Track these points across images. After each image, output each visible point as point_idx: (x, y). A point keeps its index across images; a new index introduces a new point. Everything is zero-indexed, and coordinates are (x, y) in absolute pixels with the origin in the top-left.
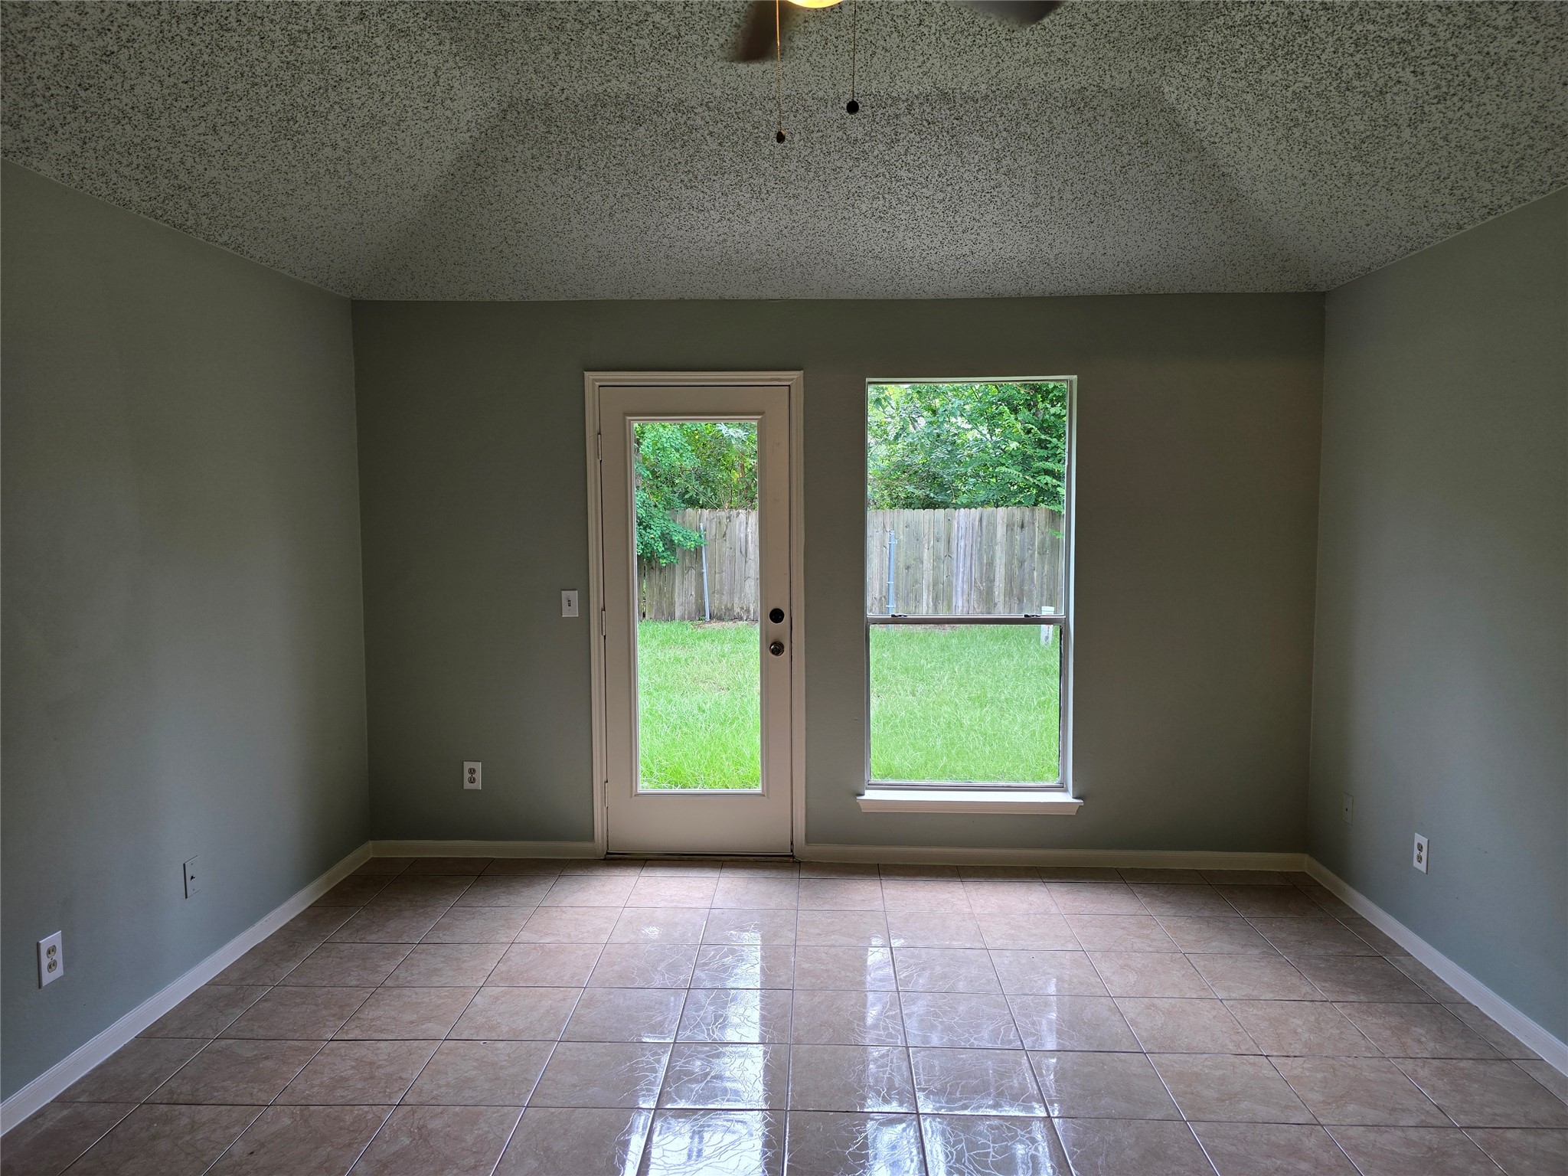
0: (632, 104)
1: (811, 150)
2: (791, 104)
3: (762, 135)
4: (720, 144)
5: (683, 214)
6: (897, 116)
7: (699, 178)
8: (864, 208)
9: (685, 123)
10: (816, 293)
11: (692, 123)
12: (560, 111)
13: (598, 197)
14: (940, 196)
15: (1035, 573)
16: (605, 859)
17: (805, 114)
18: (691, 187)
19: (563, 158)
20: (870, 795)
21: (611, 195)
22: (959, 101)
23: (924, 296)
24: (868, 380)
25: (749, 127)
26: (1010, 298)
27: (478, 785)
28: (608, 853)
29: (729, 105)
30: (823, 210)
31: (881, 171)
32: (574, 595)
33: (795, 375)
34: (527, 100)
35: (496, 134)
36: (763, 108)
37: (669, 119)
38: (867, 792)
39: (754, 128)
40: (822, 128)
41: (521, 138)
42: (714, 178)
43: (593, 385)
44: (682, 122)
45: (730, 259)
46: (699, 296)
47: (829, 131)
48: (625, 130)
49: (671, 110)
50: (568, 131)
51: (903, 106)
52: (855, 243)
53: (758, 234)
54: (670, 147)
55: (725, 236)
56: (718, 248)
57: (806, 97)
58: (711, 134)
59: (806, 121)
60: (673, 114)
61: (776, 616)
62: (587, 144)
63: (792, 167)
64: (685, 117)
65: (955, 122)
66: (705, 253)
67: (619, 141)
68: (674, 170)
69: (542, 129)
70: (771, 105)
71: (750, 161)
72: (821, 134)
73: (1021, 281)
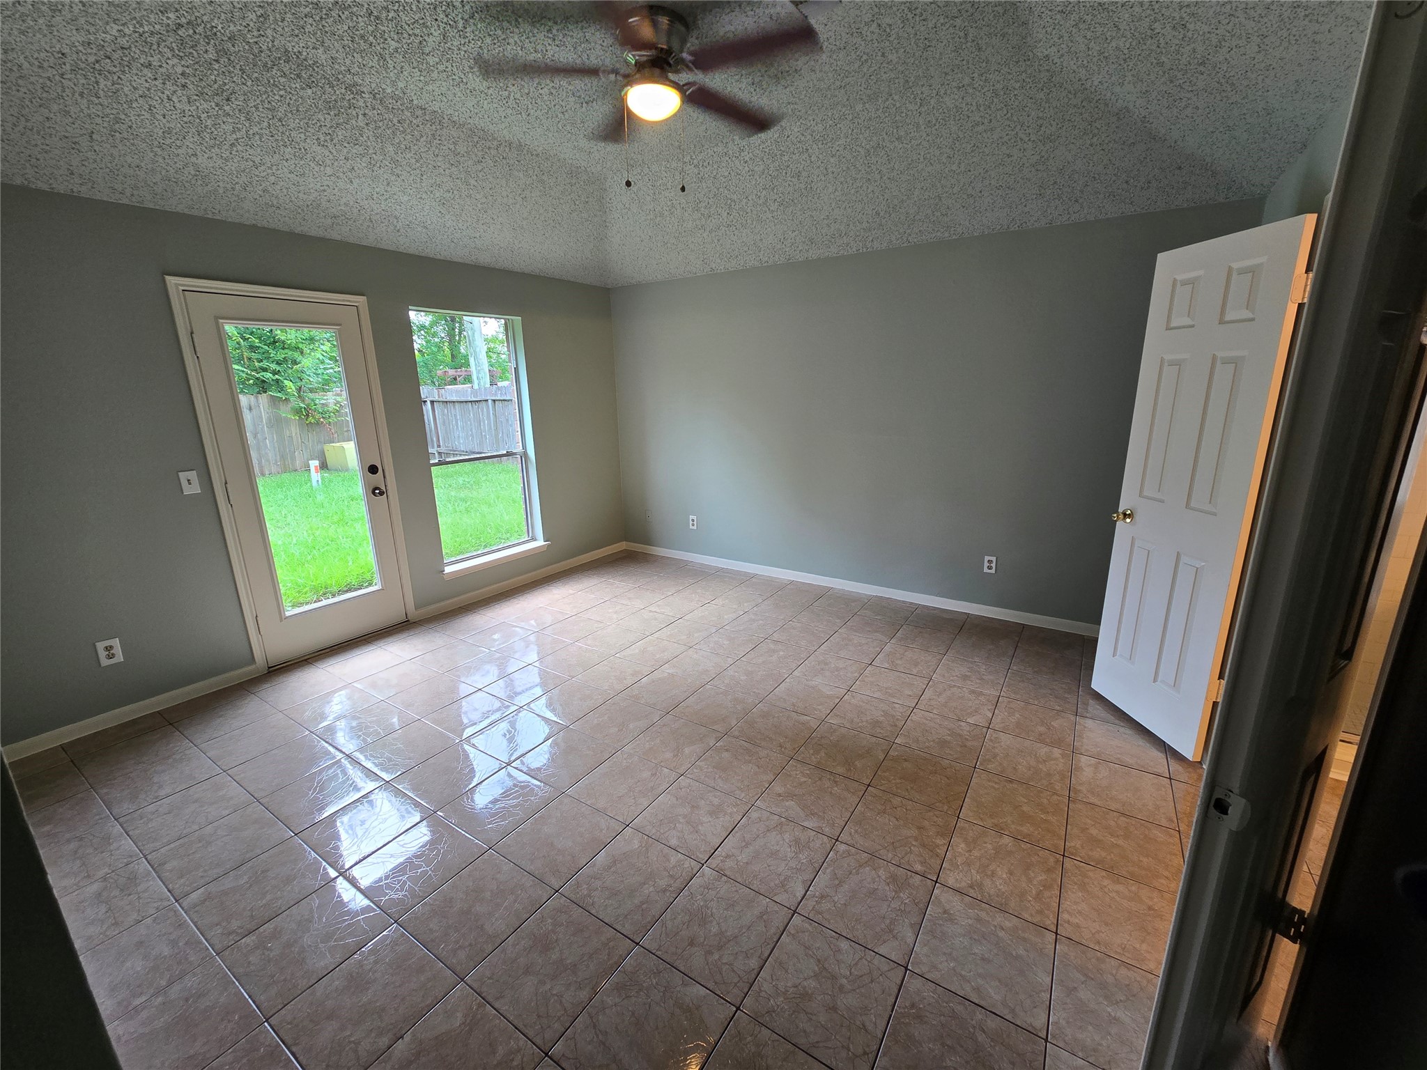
0: (314, 70)
1: (427, 149)
2: (433, 117)
3: (401, 129)
4: (367, 124)
5: (302, 163)
6: (489, 148)
7: (334, 142)
8: (437, 195)
9: (349, 100)
10: (370, 241)
11: (354, 102)
12: (241, 49)
13: (229, 128)
14: (484, 200)
15: (267, 441)
16: (269, 672)
17: (438, 127)
18: (323, 146)
19: (216, 86)
20: (448, 570)
21: (244, 130)
22: (525, 152)
23: (438, 257)
24: (410, 307)
25: (395, 120)
26: (484, 267)
27: (119, 657)
28: (269, 668)
29: (391, 101)
30: (411, 189)
31: (462, 176)
32: (193, 475)
33: (361, 300)
34: (213, 27)
35: (154, 40)
36: (413, 114)
37: (337, 92)
38: (446, 568)
39: (399, 122)
40: (443, 139)
41: (181, 54)
42: (347, 145)
43: (177, 289)
44: (348, 99)
45: (319, 205)
46: (272, 226)
47: (446, 143)
48: (294, 86)
49: (344, 87)
50: (238, 67)
51: (495, 143)
52: (417, 215)
53: (354, 193)
54: (325, 112)
55: (326, 188)
56: (316, 194)
57: (445, 116)
58: (364, 115)
59: (436, 131)
60: (343, 91)
61: (373, 469)
62: (249, 83)
63: (408, 156)
64: (352, 96)
65: (516, 162)
66: (301, 195)
67: (282, 93)
68: (317, 129)
69: (212, 55)
70: (419, 112)
71: (381, 143)
72: (440, 142)
73: (494, 258)
